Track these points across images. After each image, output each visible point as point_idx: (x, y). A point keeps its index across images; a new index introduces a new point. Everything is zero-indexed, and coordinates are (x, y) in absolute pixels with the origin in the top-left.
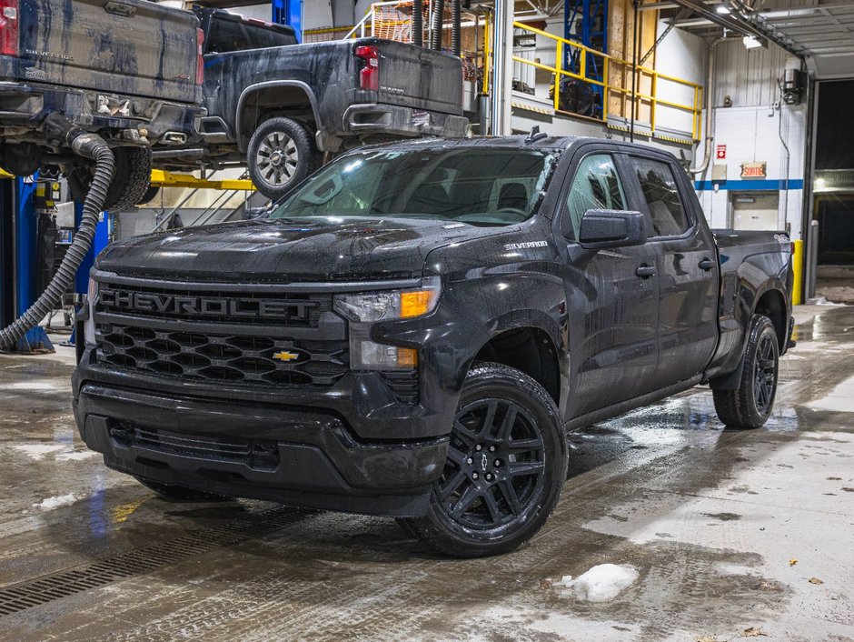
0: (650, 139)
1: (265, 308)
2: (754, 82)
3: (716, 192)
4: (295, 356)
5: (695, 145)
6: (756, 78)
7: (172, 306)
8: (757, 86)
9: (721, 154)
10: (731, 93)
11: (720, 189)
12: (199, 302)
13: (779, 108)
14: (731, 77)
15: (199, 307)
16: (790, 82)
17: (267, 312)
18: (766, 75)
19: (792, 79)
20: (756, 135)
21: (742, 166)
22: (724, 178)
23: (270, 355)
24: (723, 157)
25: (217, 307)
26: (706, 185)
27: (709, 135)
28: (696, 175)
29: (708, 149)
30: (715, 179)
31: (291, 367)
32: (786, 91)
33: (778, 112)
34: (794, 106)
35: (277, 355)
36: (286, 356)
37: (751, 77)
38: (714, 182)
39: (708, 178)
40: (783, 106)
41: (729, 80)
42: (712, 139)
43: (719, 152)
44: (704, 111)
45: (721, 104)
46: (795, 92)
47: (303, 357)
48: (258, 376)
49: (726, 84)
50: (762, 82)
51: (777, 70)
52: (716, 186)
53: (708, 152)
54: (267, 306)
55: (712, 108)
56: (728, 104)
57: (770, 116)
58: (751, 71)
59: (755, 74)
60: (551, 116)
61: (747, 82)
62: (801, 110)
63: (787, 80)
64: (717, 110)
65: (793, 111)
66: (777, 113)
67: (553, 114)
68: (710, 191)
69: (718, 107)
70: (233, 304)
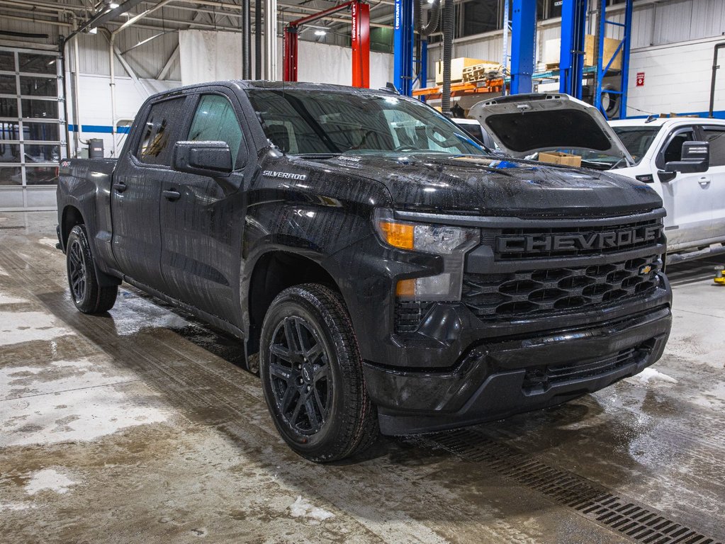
12: (617, 235)
15: (617, 240)
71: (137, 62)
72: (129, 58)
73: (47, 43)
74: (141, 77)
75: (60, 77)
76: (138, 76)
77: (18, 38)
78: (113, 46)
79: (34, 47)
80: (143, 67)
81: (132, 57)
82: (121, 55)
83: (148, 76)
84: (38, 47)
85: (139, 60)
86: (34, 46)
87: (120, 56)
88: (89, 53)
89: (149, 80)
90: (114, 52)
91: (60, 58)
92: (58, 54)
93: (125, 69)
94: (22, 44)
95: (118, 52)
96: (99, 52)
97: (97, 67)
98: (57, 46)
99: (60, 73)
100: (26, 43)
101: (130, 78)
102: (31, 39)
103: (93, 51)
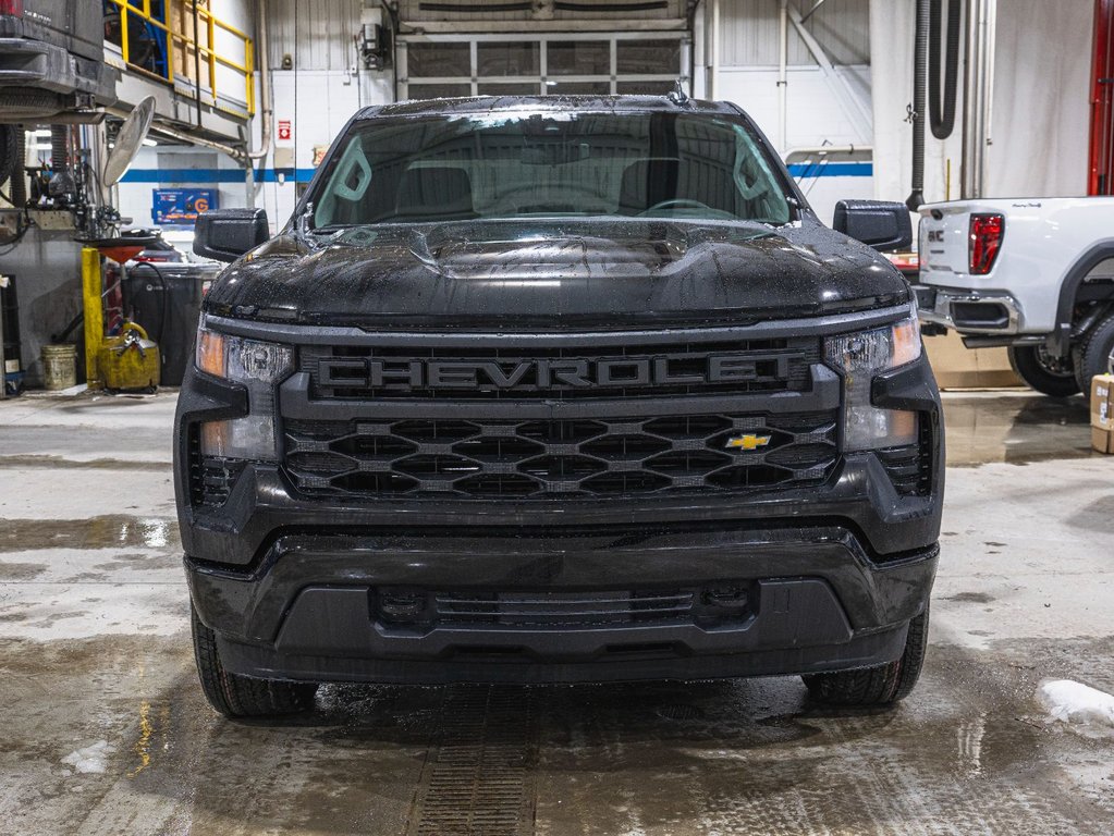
0: (211, 109)
1: (718, 367)
2: (319, 38)
3: (282, 184)
4: (764, 440)
5: (250, 119)
6: (321, 33)
7: (531, 376)
8: (324, 44)
9: (284, 133)
10: (290, 50)
11: (286, 180)
12: (592, 367)
13: (357, 75)
14: (289, 29)
15: (592, 374)
16: (371, 41)
17: (722, 373)
18: (335, 29)
19: (374, 38)
20: (329, 109)
21: (315, 150)
22: (292, 166)
23: (720, 442)
24: (288, 137)
25: (631, 371)
26: (266, 175)
27: (266, 107)
28: (254, 161)
29: (267, 126)
30: (278, 166)
31: (760, 459)
32: (366, 52)
33: (356, 79)
34: (375, 72)
35: (732, 442)
36: (749, 441)
37: (314, 31)
38: (277, 171)
39: (269, 166)
40: (362, 72)
41: (286, 34)
42: (271, 113)
43: (281, 131)
44: (256, 74)
45: (277, 63)
46: (378, 55)
47: (778, 440)
48: (698, 479)
49: (282, 39)
50: (330, 38)
51: (349, 24)
52: (281, 177)
53: (267, 131)
54: (723, 364)
55: (269, 69)
56: (287, 65)
57: (345, 84)
58: (314, 23)
59: (320, 27)
60: (120, 70)
61: (310, 37)
62: (385, 77)
63: (367, 38)
64: (274, 73)
65: (374, 79)
66: (354, 81)
67: (124, 68)
68: (273, 183)
69: (276, 69)
70: (661, 365)
71: (834, 35)
72: (817, 27)
73: (668, 18)
74: (840, 63)
75: (686, 78)
76: (834, 61)
77: (620, 14)
78: (787, 8)
79: (644, 27)
80: (845, 43)
81: (824, 25)
82: (802, 22)
83: (856, 59)
84: (651, 27)
85: (839, 30)
86: (645, 25)
87: (800, 26)
88: (743, 28)
89: (854, 67)
90: (788, 18)
91: (687, 43)
92: (685, 35)
93: (810, 51)
94: (624, 24)
95: (797, 18)
96: (762, 23)
97: (756, 53)
98: (685, 20)
99: (686, 71)
100: (631, 22)
101: (817, 67)
102: (642, 13)
103: (750, 24)
